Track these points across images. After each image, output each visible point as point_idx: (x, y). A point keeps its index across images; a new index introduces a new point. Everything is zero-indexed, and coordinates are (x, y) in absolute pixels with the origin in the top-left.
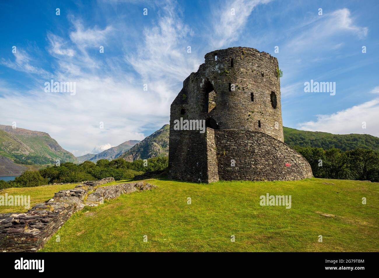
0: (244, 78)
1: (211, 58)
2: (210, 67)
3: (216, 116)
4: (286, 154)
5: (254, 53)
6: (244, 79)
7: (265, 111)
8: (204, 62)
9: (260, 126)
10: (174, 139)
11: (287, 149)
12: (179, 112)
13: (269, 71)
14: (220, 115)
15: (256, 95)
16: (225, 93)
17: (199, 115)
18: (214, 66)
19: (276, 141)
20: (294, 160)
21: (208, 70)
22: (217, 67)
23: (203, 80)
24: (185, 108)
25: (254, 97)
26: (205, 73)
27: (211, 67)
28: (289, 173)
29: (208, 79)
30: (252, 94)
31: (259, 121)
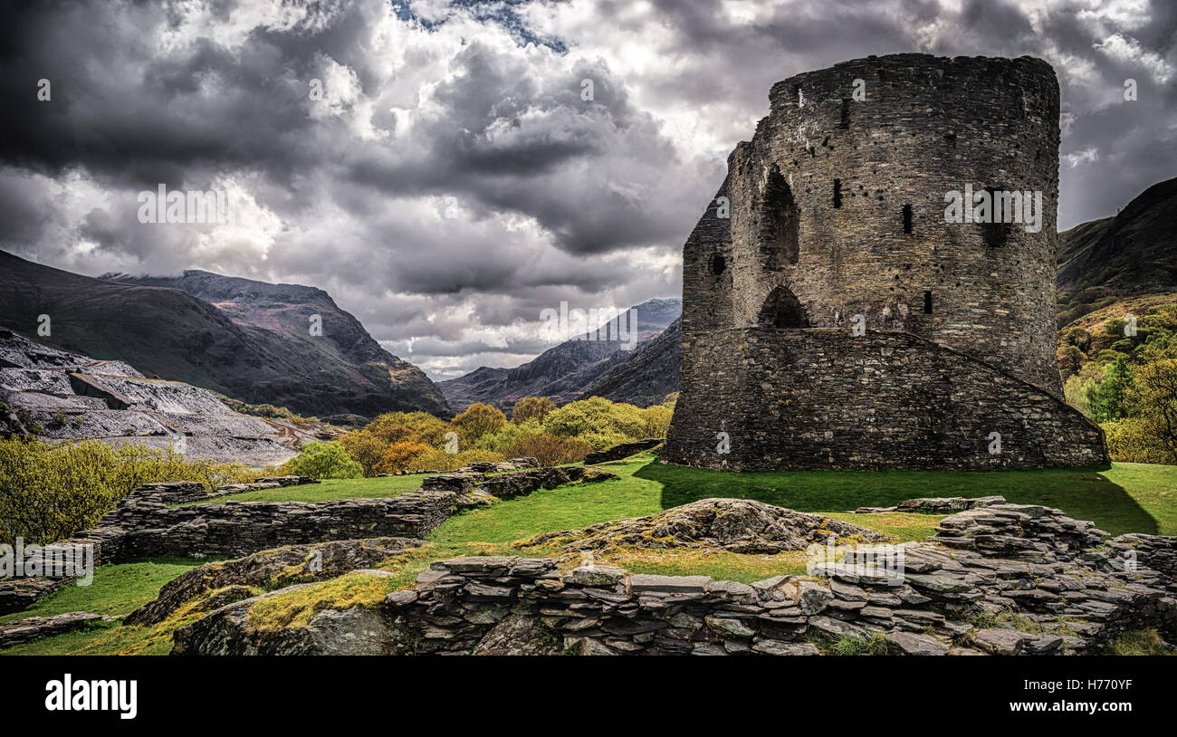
0: (882, 160)
1: (785, 100)
2: (782, 129)
3: (800, 283)
6: (883, 165)
7: (953, 258)
12: (707, 266)
14: (810, 282)
15: (920, 212)
16: (824, 211)
17: (758, 280)
18: (794, 128)
21: (778, 139)
22: (801, 129)
23: (766, 173)
24: (725, 255)
25: (914, 218)
26: (770, 148)
27: (786, 128)
29: (778, 168)
30: (907, 211)
31: (928, 294)
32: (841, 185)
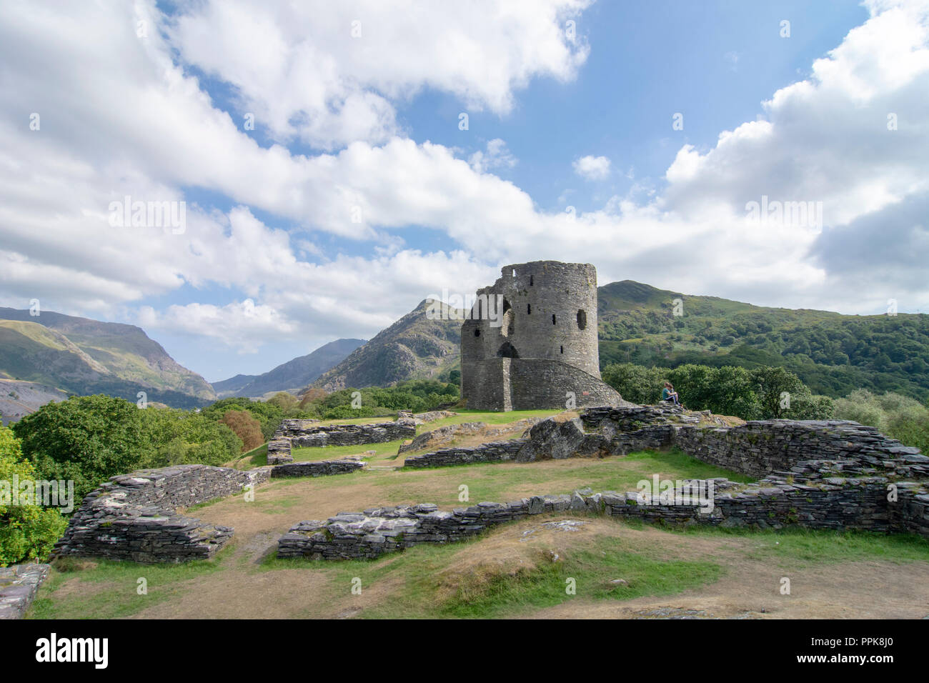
0: (545, 298)
1: (508, 273)
2: (507, 283)
3: (515, 341)
5: (558, 266)
7: (569, 334)
8: (501, 277)
9: (562, 352)
12: (473, 334)
13: (576, 286)
14: (519, 341)
15: (559, 317)
16: (524, 315)
17: (496, 340)
18: (512, 283)
20: (594, 388)
21: (506, 286)
22: (515, 284)
24: (480, 329)
25: (557, 319)
26: (502, 289)
28: (587, 401)
29: (505, 298)
30: (554, 316)
31: (562, 347)
32: (530, 306)
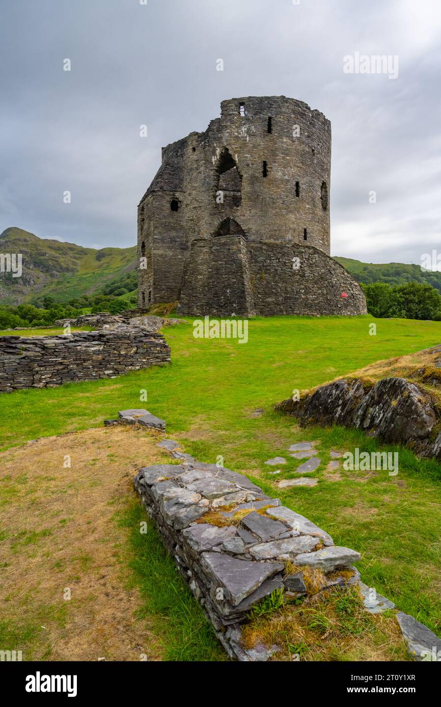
0: (287, 155)
1: (233, 110)
2: (231, 127)
3: (242, 218)
4: (342, 281)
5: (304, 110)
6: (288, 158)
7: (314, 213)
8: (220, 116)
9: (305, 237)
10: (162, 254)
11: (343, 274)
12: (169, 205)
13: (322, 147)
14: (249, 217)
15: (302, 186)
16: (257, 178)
17: (211, 214)
18: (239, 127)
19: (332, 262)
20: (351, 289)
21: (228, 133)
22: (244, 129)
23: (218, 151)
24: (180, 200)
25: (300, 190)
26: (221, 138)
27: (234, 127)
28: (346, 306)
29: (227, 150)
30: (297, 184)
31: (305, 229)
32: (267, 165)
